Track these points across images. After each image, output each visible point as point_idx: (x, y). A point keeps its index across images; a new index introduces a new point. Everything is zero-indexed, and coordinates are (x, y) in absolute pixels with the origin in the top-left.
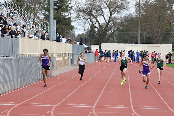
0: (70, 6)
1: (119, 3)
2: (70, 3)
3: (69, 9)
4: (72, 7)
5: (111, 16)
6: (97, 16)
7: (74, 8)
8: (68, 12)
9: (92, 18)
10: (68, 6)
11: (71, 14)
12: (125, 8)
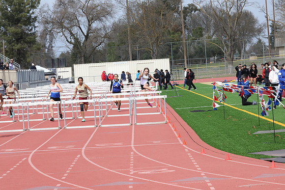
0: (33, 16)
1: (99, 8)
2: (33, 13)
3: (33, 21)
4: (36, 17)
5: (90, 25)
6: (71, 27)
7: (40, 19)
8: (31, 25)
9: (65, 31)
10: (30, 16)
11: (35, 27)
12: (109, 13)
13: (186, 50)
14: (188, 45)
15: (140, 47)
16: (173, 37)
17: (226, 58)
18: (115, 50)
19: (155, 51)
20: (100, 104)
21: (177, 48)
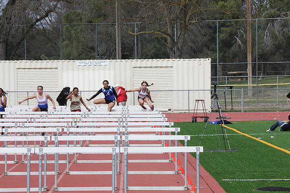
13: (254, 39)
14: (259, 27)
15: (142, 28)
16: (224, 5)
18: (82, 31)
19: (179, 38)
20: (43, 159)
21: (232, 35)
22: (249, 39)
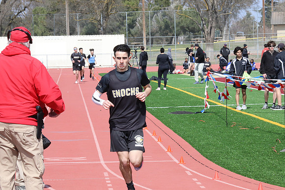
16: (128, 4)
17: (203, 37)
18: (44, 19)
21: (134, 21)
22: (144, 23)
